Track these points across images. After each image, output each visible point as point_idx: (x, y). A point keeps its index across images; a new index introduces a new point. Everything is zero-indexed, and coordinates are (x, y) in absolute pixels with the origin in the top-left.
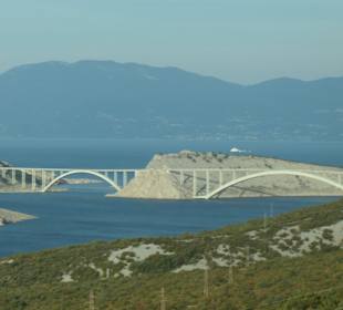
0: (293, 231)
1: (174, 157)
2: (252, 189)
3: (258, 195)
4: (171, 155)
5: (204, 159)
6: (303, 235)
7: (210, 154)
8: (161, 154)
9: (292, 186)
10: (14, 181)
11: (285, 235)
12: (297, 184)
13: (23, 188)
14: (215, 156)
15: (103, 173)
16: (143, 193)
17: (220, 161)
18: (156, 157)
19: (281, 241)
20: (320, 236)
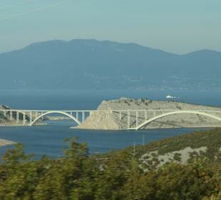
0: (153, 154)
1: (116, 102)
2: (167, 123)
3: (171, 127)
4: (113, 101)
5: (136, 103)
6: (160, 158)
7: (140, 100)
8: (107, 100)
9: (195, 121)
10: (11, 118)
11: (147, 157)
12: (198, 119)
13: (17, 123)
14: (143, 101)
15: (69, 113)
16: (95, 126)
17: (146, 104)
18: (104, 102)
19: (144, 162)
20: (172, 158)
